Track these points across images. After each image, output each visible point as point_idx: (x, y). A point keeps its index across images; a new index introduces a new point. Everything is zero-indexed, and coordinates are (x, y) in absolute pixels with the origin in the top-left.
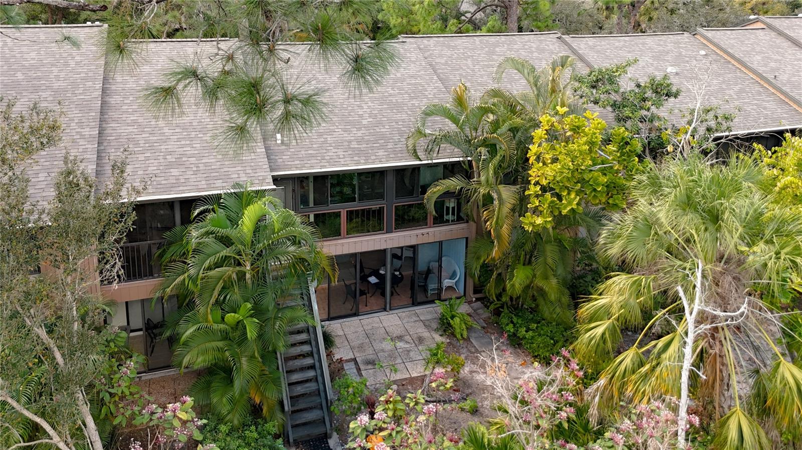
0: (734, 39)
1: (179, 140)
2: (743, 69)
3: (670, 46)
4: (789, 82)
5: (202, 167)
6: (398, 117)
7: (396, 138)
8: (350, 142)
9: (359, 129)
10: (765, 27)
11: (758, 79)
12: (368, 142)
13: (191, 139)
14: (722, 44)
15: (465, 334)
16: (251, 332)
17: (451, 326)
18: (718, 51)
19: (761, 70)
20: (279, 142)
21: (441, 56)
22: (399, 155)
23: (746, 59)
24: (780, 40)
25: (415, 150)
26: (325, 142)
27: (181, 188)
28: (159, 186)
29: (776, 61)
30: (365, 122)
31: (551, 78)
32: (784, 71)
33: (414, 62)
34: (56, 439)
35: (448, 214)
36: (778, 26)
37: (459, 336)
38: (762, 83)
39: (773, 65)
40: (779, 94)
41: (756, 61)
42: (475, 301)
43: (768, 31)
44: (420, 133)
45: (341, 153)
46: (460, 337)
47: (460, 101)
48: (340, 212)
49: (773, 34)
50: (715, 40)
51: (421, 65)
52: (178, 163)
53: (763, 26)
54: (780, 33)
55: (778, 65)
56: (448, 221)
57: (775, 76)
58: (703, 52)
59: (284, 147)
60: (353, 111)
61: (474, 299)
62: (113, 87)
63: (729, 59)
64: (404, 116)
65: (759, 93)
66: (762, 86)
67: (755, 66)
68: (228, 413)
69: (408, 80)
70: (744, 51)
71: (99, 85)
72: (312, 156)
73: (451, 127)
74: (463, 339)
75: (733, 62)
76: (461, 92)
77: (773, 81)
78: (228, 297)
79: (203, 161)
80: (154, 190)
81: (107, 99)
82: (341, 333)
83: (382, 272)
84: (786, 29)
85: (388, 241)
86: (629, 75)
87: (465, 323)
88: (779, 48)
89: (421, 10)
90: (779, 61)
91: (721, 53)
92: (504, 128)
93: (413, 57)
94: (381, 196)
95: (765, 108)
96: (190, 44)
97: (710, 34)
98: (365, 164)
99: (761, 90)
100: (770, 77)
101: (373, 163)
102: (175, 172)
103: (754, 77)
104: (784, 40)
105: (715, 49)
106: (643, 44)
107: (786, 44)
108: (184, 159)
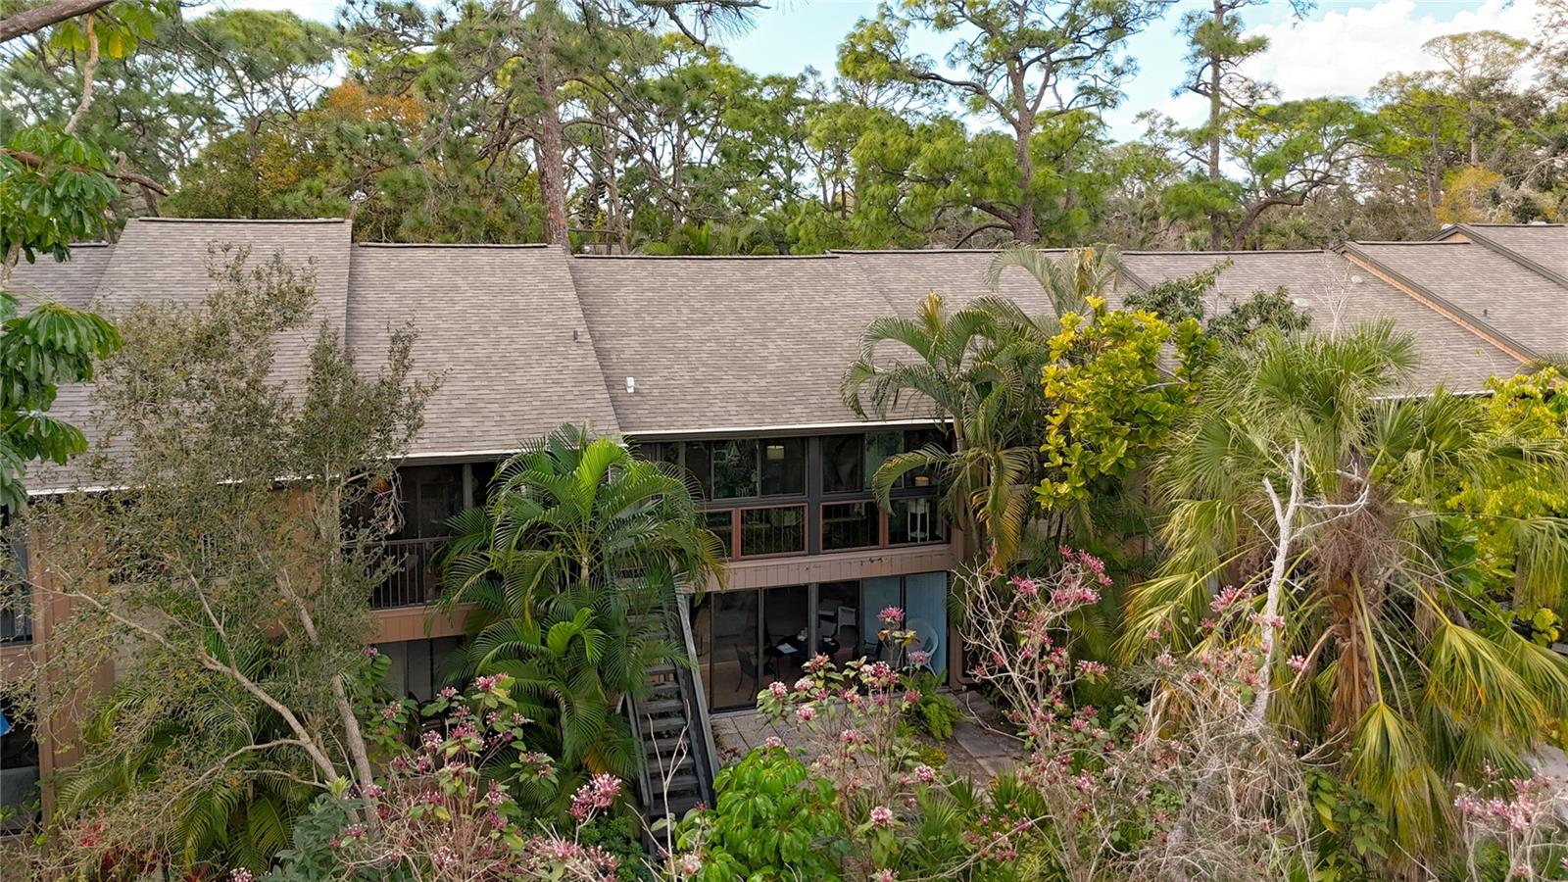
0: (1413, 258)
1: (470, 380)
2: (1429, 304)
3: (1298, 270)
4: (1511, 320)
5: (508, 417)
6: (827, 360)
7: (825, 389)
8: (747, 393)
9: (762, 377)
10: (1470, 241)
11: (1456, 319)
12: (776, 394)
13: (490, 379)
14: (1391, 265)
15: (949, 731)
16: (591, 650)
17: (924, 718)
18: (1385, 278)
19: (1460, 303)
20: (631, 390)
21: (898, 280)
22: (830, 413)
23: (1433, 288)
24: (1495, 261)
25: (856, 400)
26: (707, 392)
27: (476, 444)
28: (442, 440)
29: (1488, 291)
30: (771, 367)
31: (1077, 266)
32: (1503, 306)
33: (853, 286)
34: (304, 739)
35: (914, 529)
36: (1492, 238)
37: (937, 734)
38: (1463, 324)
39: (1483, 296)
40: (1493, 342)
41: (1451, 291)
42: (967, 691)
43: (1474, 248)
44: (863, 370)
45: (733, 408)
46: (940, 737)
47: (930, 320)
48: (730, 513)
49: (1484, 252)
50: (1379, 259)
51: (864, 290)
52: (472, 410)
53: (1465, 239)
54: (1498, 250)
55: (1492, 296)
56: (914, 540)
57: (1485, 311)
58: (1356, 279)
59: (639, 398)
60: (751, 351)
61: (965, 687)
62: (363, 307)
63: (1403, 289)
64: (837, 360)
65: (1458, 340)
66: (1464, 330)
67: (1449, 297)
68: (551, 801)
69: (843, 311)
70: (1430, 276)
71: (342, 301)
72: (686, 411)
73: (913, 358)
74: (946, 740)
75: (1411, 293)
76: (932, 306)
77: (1482, 319)
78: (552, 605)
79: (511, 409)
80: (434, 445)
81: (354, 323)
82: (733, 731)
83: (801, 638)
84: (1506, 243)
85: (812, 569)
86: (1219, 289)
87: (949, 715)
88: (1495, 271)
89: (864, 228)
90: (1496, 291)
91: (1391, 281)
92: (1003, 356)
93: (852, 278)
94: (799, 488)
95: (1468, 362)
96: (483, 251)
97: (1368, 251)
98: (773, 424)
99: (1461, 335)
100: (1477, 313)
101: (787, 423)
102: (466, 422)
103: (1449, 316)
104: (1504, 260)
105: (1379, 274)
106: (1250, 266)
107: (1508, 266)
108: (479, 405)
